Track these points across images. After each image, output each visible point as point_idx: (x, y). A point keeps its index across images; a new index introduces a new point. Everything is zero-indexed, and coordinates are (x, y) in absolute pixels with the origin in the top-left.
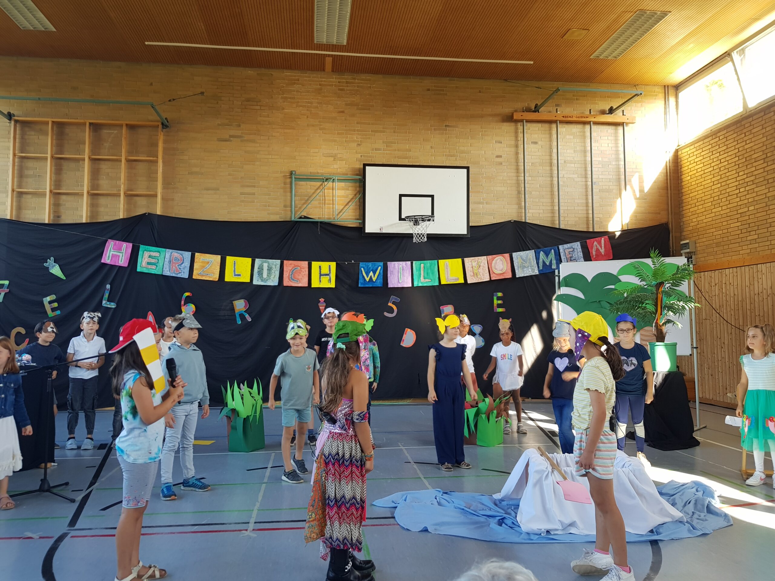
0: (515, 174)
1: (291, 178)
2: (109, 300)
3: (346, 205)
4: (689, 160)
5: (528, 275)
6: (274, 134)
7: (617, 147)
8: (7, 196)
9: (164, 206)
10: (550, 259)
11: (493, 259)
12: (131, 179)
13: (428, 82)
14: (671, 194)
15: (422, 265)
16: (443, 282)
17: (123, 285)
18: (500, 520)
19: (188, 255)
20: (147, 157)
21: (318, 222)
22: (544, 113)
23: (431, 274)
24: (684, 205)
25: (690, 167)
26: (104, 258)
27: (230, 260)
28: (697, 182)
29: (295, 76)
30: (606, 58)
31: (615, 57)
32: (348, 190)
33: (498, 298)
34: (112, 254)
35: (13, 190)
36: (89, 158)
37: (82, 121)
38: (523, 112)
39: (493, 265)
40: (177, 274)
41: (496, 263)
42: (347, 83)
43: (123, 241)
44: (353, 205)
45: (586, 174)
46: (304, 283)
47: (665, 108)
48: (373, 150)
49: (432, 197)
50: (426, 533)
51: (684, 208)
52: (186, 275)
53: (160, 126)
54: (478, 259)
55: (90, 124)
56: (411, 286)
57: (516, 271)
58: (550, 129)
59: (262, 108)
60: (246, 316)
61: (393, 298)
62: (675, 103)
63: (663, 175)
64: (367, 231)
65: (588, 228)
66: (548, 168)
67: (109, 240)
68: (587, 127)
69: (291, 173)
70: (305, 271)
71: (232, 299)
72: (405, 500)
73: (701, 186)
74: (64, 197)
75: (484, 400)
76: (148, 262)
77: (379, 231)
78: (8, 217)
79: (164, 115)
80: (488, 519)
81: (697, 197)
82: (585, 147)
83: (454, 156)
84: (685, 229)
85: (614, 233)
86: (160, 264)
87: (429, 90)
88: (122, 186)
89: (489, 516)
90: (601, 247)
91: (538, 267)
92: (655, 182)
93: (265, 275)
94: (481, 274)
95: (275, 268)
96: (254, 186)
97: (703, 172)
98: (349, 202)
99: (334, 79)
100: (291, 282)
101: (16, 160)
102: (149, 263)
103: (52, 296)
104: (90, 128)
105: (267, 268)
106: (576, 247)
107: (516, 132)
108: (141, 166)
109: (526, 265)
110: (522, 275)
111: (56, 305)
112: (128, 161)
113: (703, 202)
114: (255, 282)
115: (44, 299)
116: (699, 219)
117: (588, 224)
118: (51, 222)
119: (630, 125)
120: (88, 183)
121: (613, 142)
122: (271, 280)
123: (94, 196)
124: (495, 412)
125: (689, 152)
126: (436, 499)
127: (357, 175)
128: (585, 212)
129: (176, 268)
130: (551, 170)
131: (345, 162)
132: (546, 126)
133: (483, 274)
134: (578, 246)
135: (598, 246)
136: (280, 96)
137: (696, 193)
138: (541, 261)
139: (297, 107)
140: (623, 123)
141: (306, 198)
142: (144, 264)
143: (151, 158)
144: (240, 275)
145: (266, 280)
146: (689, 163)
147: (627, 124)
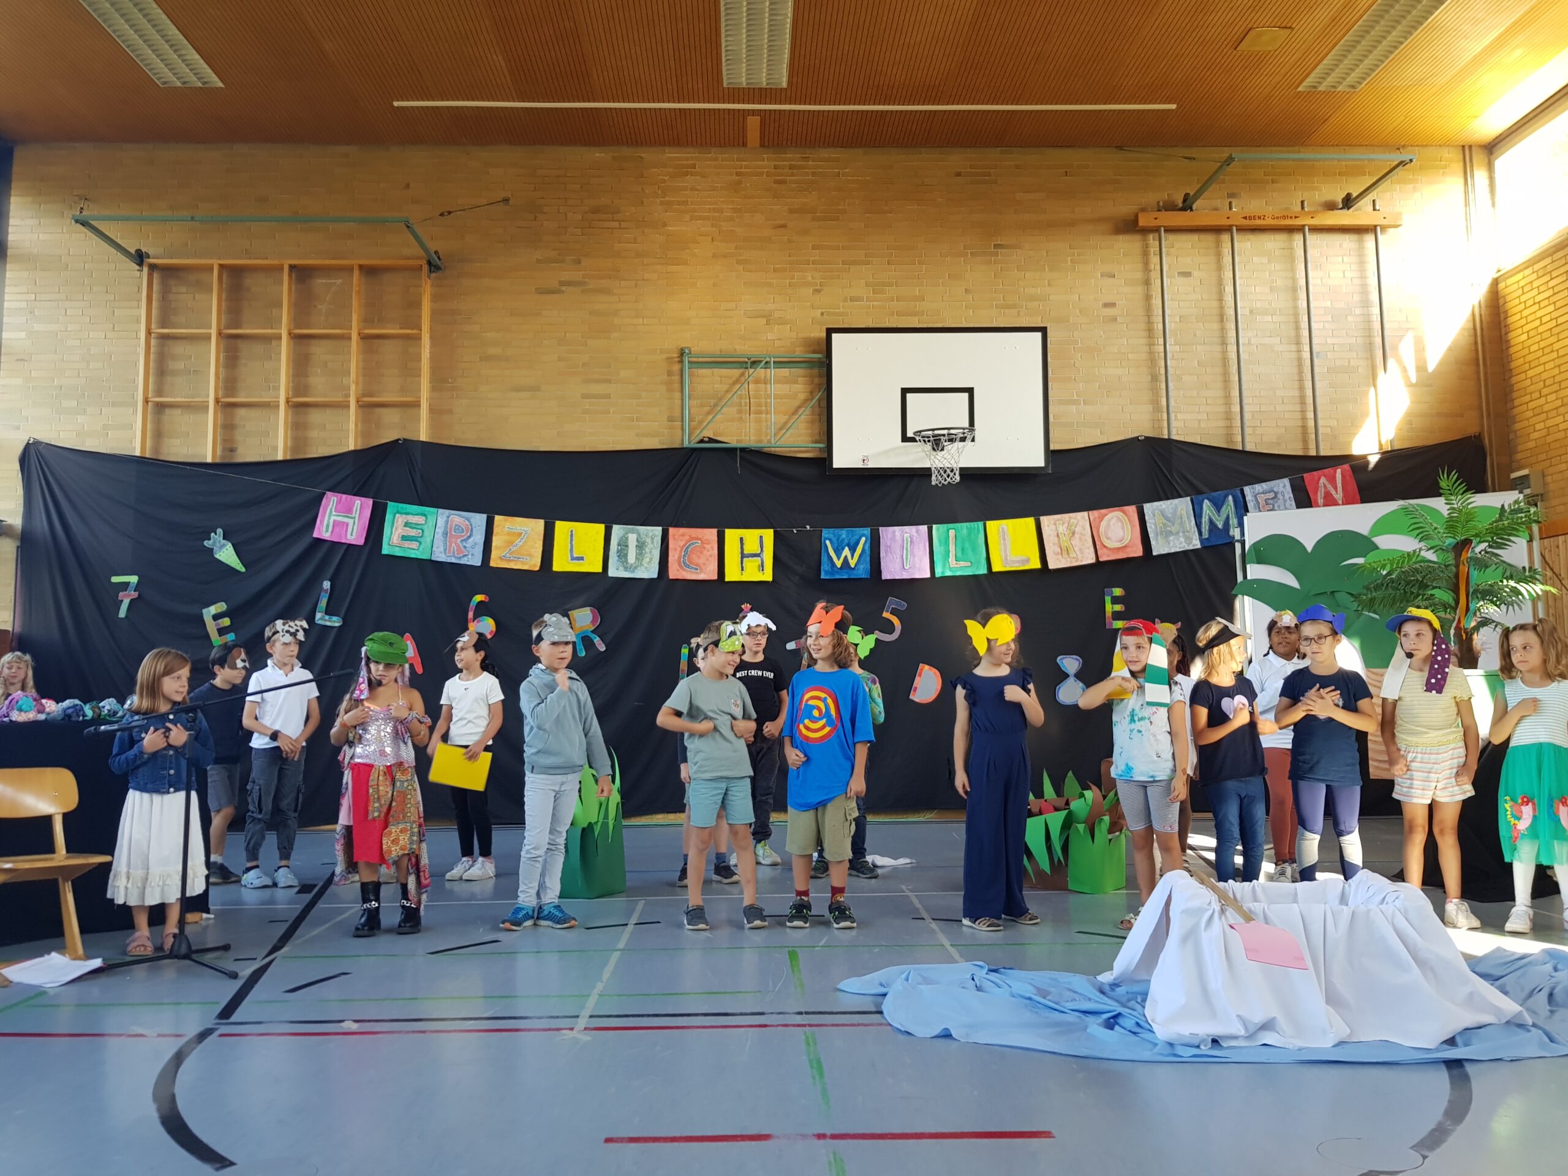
0: (1144, 341)
1: (681, 362)
2: (329, 612)
3: (794, 414)
4: (1523, 298)
5: (1178, 550)
6: (646, 276)
7: (1363, 277)
8: (135, 412)
9: (434, 424)
10: (1225, 516)
11: (1101, 518)
12: (371, 372)
13: (957, 159)
14: (1486, 374)
15: (952, 533)
16: (997, 567)
17: (355, 582)
18: (1109, 1019)
19: (480, 519)
20: (400, 328)
21: (734, 450)
22: (1204, 211)
23: (970, 552)
24: (1515, 395)
25: (1525, 313)
26: (319, 528)
27: (562, 528)
28: (1543, 344)
29: (687, 159)
30: (1333, 90)
31: (1353, 87)
32: (796, 382)
33: (1115, 600)
34: (335, 521)
35: (146, 401)
36: (290, 334)
37: (275, 262)
38: (1159, 210)
39: (1102, 530)
40: (460, 558)
41: (1108, 526)
42: (791, 167)
43: (354, 495)
44: (807, 412)
45: (1298, 336)
46: (709, 573)
47: (1466, 193)
48: (845, 300)
49: (970, 391)
50: (948, 1041)
51: (1516, 402)
52: (477, 561)
53: (426, 268)
54: (1070, 518)
55: (292, 267)
56: (928, 575)
57: (1153, 543)
58: (1218, 245)
59: (623, 224)
60: (595, 641)
61: (892, 602)
62: (1486, 182)
63: (1466, 334)
64: (836, 464)
65: (1306, 448)
66: (1216, 326)
67: (329, 493)
68: (1298, 238)
69: (682, 353)
70: (712, 548)
71: (567, 606)
72: (907, 980)
73: (1552, 351)
74: (242, 412)
75: (1082, 796)
76: (403, 536)
77: (861, 466)
78: (138, 453)
79: (433, 246)
80: (1083, 1016)
81: (1544, 376)
82: (1294, 279)
83: (1014, 306)
84: (1520, 448)
85: (1364, 457)
86: (428, 539)
87: (959, 174)
88: (353, 387)
89: (1085, 1012)
90: (1336, 489)
91: (1200, 533)
92: (1450, 349)
93: (632, 558)
94: (1076, 549)
95: (652, 543)
96: (609, 381)
97: (1554, 323)
98: (799, 407)
99: (766, 162)
100: (684, 570)
101: (153, 342)
102: (404, 538)
103: (219, 604)
104: (290, 276)
105: (636, 543)
106: (1281, 489)
107: (1145, 254)
108: (388, 346)
109: (1173, 529)
110: (1165, 550)
111: (226, 622)
112: (364, 338)
113: (1556, 387)
114: (612, 572)
115: (205, 611)
116: (1549, 423)
117: (1305, 441)
118: (218, 461)
119: (1391, 231)
120: (288, 383)
121: (1354, 267)
122: (643, 568)
123: (299, 408)
124: (1107, 818)
125: (1522, 283)
126: (973, 979)
127: (815, 352)
128: (1298, 415)
129: (458, 546)
130: (1223, 329)
131: (789, 326)
132: (1209, 238)
133: (1081, 550)
134: (1284, 487)
135: (1329, 486)
136: (658, 200)
137: (1541, 369)
138: (1205, 520)
139: (691, 220)
140: (1375, 226)
141: (712, 402)
142: (395, 539)
143: (409, 331)
144: (582, 559)
145: (633, 568)
146: (1522, 306)
147: (1384, 228)
